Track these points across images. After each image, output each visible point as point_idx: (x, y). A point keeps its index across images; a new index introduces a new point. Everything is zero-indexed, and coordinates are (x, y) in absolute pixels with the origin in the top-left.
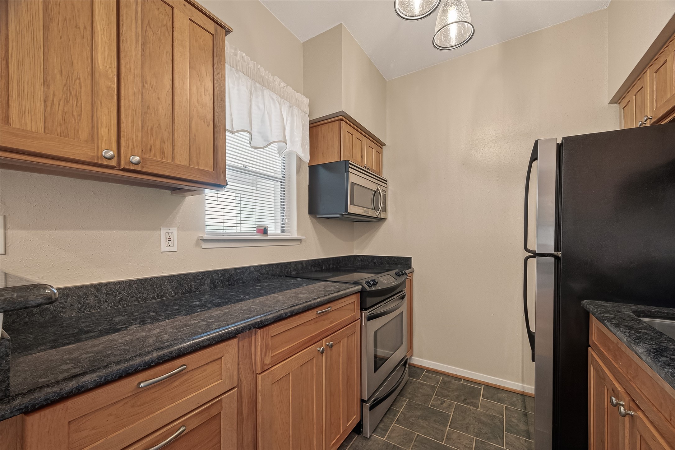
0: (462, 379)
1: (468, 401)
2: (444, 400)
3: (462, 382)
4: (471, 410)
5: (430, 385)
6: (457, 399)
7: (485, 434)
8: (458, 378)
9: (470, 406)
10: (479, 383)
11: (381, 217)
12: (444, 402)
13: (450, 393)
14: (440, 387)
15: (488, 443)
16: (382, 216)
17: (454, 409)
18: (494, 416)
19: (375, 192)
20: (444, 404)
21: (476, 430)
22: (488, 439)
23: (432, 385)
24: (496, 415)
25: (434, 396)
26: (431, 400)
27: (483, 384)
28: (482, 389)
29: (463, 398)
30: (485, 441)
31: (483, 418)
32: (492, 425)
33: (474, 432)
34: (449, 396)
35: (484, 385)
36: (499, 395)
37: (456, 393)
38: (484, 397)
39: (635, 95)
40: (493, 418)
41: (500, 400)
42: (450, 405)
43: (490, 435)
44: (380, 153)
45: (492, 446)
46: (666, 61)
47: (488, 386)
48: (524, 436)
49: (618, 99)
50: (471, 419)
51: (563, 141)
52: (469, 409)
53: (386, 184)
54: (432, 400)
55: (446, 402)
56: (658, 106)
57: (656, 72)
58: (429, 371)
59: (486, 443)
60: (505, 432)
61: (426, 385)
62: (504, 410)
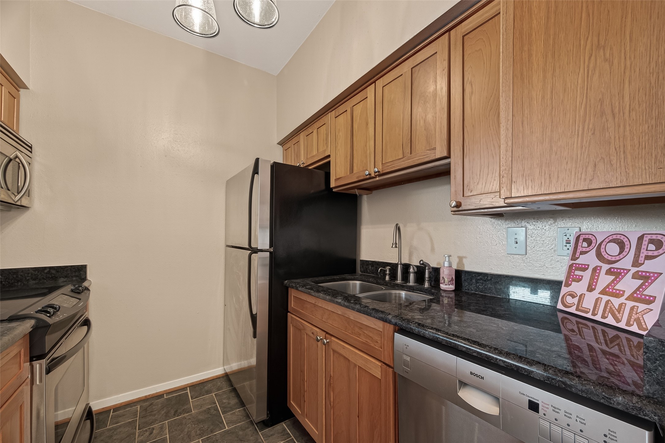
0: (164, 394)
1: (179, 411)
2: (152, 427)
3: (165, 397)
4: (186, 418)
5: (126, 423)
6: (167, 416)
7: (207, 429)
8: (159, 396)
9: (184, 414)
10: (184, 388)
11: (23, 204)
12: (153, 429)
13: (156, 416)
14: (142, 417)
15: (212, 435)
16: (24, 202)
17: (167, 429)
18: (208, 408)
19: (10, 160)
20: (154, 431)
21: (198, 432)
22: (212, 432)
23: (129, 422)
24: (210, 406)
25: (137, 431)
26: (135, 439)
27: (187, 387)
28: (189, 391)
29: (172, 412)
30: (210, 435)
31: (201, 417)
32: (209, 418)
33: (197, 435)
34: (156, 420)
35: (189, 387)
36: (206, 388)
37: (163, 412)
38: (193, 398)
39: (294, 145)
40: (208, 411)
41: (208, 392)
42: (162, 428)
43: (212, 427)
44: (14, 97)
45: (217, 435)
46: (313, 132)
47: (193, 386)
48: (236, 408)
49: (282, 143)
50: (189, 426)
51: (274, 164)
52: (183, 418)
53: (31, 152)
54: (137, 436)
55: (155, 428)
56: (308, 158)
57: (307, 136)
58: (117, 408)
59: (211, 437)
60: (222, 416)
61: (120, 426)
62: (214, 398)
